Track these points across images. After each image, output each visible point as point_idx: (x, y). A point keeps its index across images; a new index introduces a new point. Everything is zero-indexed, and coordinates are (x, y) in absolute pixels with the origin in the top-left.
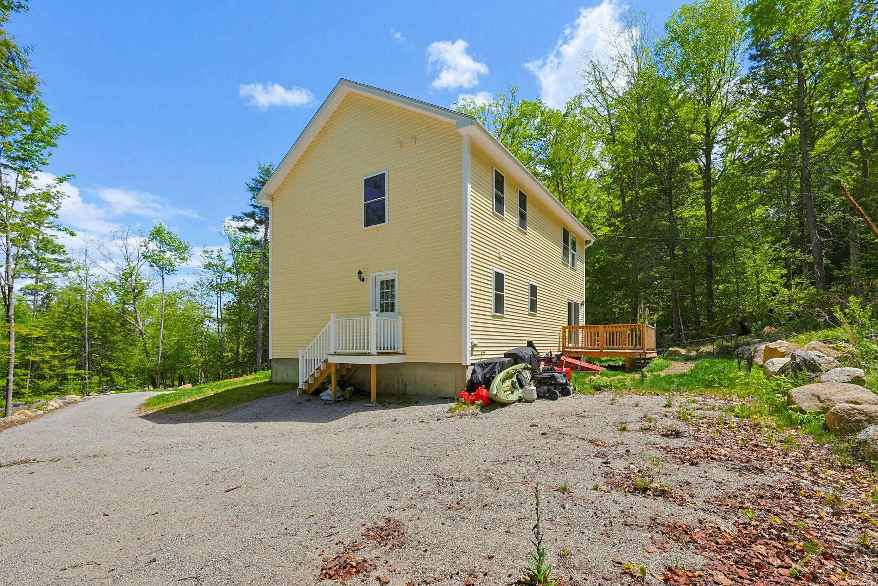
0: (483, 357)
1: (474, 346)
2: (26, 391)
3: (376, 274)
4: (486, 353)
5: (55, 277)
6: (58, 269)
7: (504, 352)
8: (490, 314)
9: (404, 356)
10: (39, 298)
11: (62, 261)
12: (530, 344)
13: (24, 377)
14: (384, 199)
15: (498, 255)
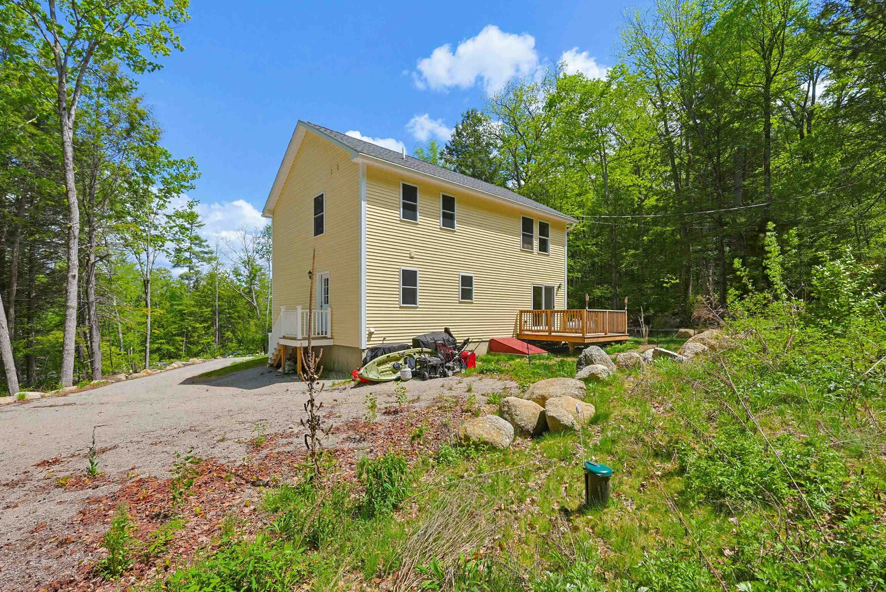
0: (385, 342)
1: (371, 334)
2: (183, 353)
3: (322, 273)
4: (387, 339)
5: (201, 265)
6: (203, 259)
7: (412, 338)
8: (398, 306)
9: (332, 340)
10: (191, 282)
11: (206, 253)
12: (447, 331)
13: (181, 343)
14: (323, 215)
15: (408, 255)
